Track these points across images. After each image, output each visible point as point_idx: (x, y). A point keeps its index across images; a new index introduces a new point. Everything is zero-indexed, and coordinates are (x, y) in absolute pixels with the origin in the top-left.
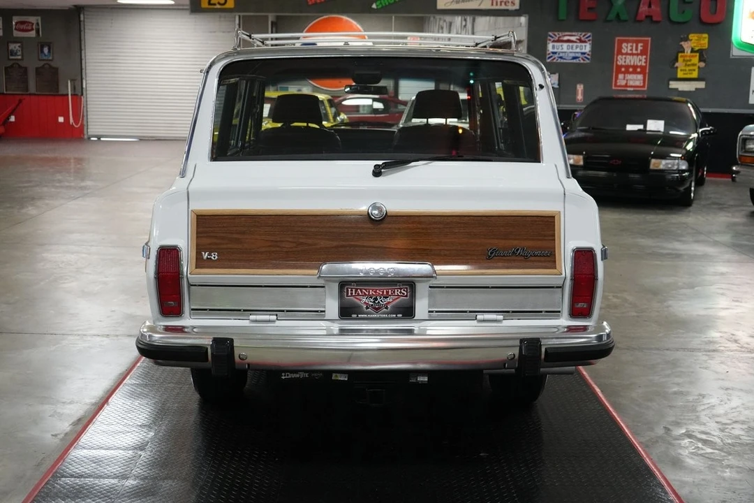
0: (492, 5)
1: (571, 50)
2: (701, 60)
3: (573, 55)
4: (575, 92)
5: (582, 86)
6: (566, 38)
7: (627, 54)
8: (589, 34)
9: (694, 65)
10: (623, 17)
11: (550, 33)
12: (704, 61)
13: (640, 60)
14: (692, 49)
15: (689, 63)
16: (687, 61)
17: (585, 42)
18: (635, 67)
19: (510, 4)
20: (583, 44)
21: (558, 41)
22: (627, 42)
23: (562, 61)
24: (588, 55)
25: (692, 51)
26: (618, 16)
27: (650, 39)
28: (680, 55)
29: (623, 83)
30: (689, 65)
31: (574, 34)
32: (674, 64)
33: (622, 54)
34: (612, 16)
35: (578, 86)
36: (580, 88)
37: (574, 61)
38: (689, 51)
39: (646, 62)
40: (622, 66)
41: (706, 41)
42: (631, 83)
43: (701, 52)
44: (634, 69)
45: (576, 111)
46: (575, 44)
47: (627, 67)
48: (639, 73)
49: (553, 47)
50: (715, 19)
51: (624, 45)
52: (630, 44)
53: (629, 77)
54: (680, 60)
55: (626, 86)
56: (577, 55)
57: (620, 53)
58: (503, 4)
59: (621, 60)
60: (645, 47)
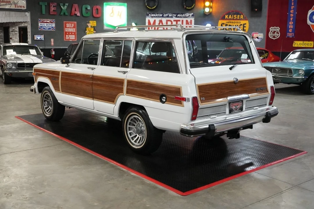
0: (15, 7)
1: (47, 26)
2: (94, 30)
3: (49, 28)
4: (51, 42)
5: (53, 39)
6: (45, 21)
7: (68, 28)
8: (54, 20)
9: (92, 32)
10: (67, 14)
11: (39, 19)
12: (95, 30)
13: (73, 30)
14: (91, 26)
15: (90, 31)
16: (90, 30)
17: (53, 23)
18: (72, 32)
19: (23, 7)
20: (52, 24)
21: (43, 22)
22: (68, 23)
23: (45, 30)
24: (54, 28)
25: (91, 27)
26: (64, 14)
27: (76, 22)
28: (87, 28)
29: (68, 38)
30: (90, 32)
31: (48, 20)
32: (85, 31)
33: (67, 28)
34: (62, 13)
35: (51, 40)
36: (52, 40)
37: (49, 30)
38: (90, 27)
39: (75, 31)
40: (67, 32)
41: (96, 23)
42: (71, 38)
43: (94, 27)
44: (72, 33)
45: (52, 49)
46: (49, 24)
47: (69, 32)
48: (73, 35)
49: (41, 24)
50: (98, 16)
51: (67, 24)
52: (69, 24)
53: (70, 36)
54: (87, 30)
55: (69, 39)
56: (50, 28)
57: (66, 27)
58: (20, 7)
59: (66, 30)
60: (75, 25)
